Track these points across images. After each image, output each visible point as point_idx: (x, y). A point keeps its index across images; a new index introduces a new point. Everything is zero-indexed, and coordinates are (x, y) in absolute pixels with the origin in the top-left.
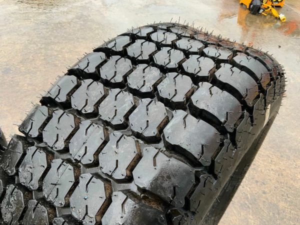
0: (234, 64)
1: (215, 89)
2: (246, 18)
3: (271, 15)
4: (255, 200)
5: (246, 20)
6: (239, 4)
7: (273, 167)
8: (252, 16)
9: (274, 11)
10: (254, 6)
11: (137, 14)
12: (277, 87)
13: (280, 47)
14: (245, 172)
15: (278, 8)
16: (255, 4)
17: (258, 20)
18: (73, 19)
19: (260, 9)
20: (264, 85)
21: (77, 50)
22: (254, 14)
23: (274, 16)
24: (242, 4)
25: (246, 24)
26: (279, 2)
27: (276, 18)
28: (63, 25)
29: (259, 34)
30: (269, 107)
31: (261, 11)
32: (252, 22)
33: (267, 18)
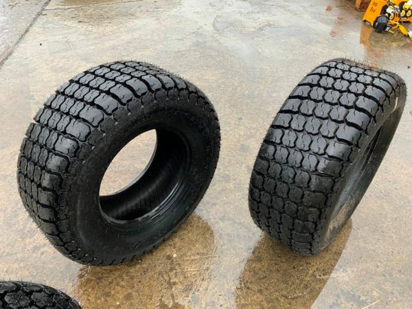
0: (380, 78)
1: (366, 99)
2: (370, 37)
3: (400, 32)
4: (389, 193)
5: (370, 39)
6: (361, 21)
7: (403, 171)
8: (377, 34)
9: (402, 29)
10: (379, 24)
11: (253, 38)
12: (401, 90)
13: (409, 67)
14: (382, 159)
15: (406, 24)
16: (380, 22)
17: (384, 39)
18: (191, 46)
19: (386, 26)
20: (394, 88)
21: (205, 78)
22: (380, 32)
23: (402, 33)
24: (365, 21)
25: (371, 44)
26: (407, 17)
27: (405, 35)
28: (183, 53)
29: (385, 54)
30: (397, 99)
31: (388, 28)
32: (377, 42)
33: (395, 35)
